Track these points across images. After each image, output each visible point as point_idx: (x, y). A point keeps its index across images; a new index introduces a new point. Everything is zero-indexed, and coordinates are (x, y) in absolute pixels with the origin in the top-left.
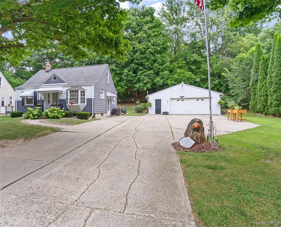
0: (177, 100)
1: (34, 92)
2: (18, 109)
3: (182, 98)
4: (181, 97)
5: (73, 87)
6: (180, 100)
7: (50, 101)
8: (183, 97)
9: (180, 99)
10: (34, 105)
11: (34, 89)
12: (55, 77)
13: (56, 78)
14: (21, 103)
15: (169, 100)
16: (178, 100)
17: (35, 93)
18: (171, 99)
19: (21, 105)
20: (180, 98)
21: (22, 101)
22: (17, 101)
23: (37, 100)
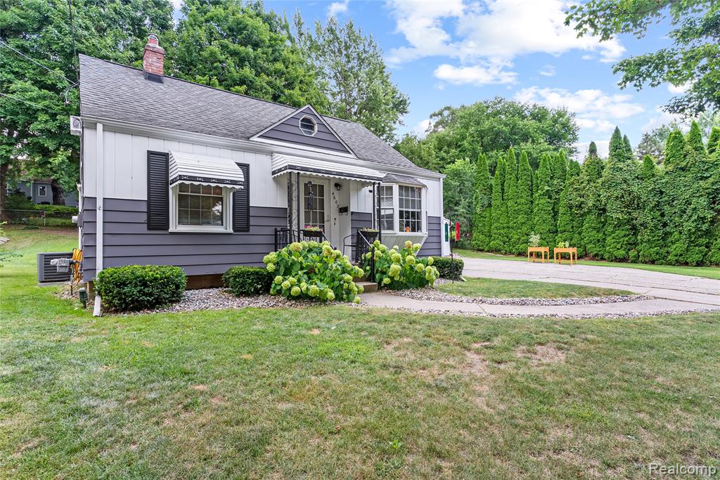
10: (235, 229)
11: (233, 148)
21: (145, 204)
22: (104, 198)
23: (248, 207)
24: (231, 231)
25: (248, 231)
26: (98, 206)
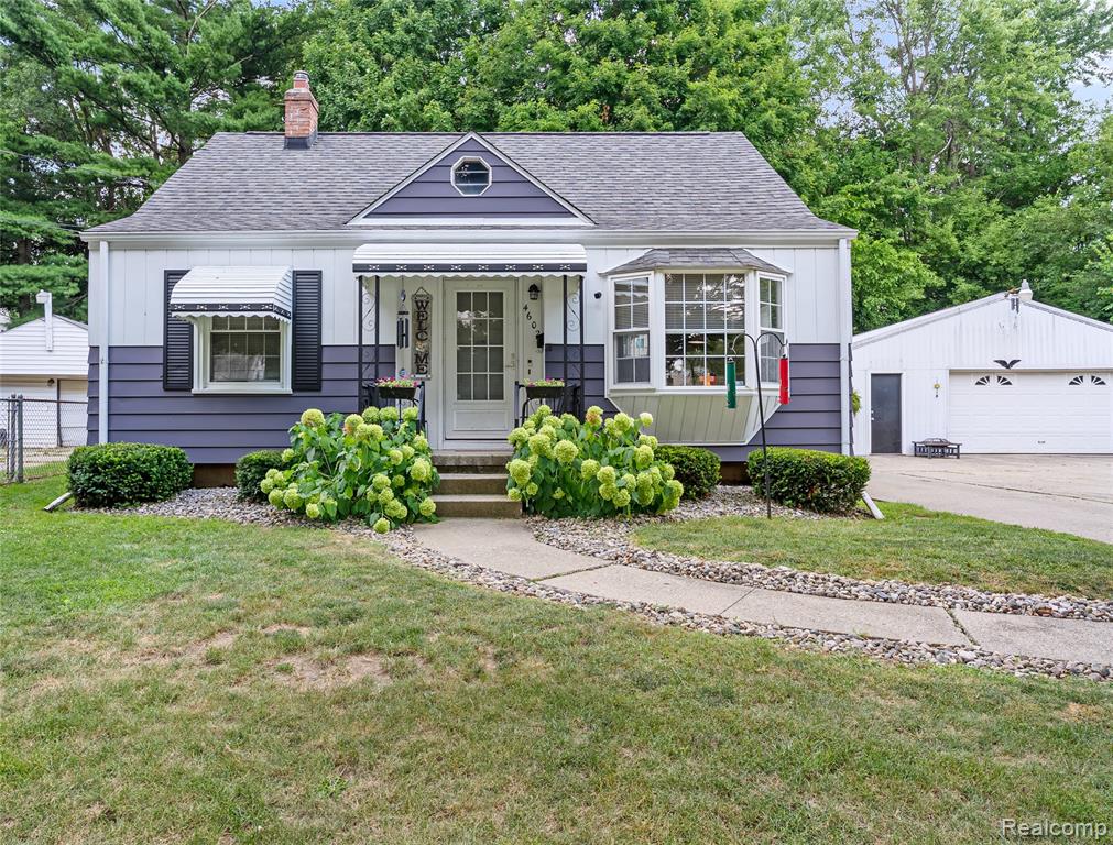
0: (978, 379)
1: (296, 274)
2: (120, 423)
3: (1007, 370)
4: (1003, 363)
5: (677, 246)
6: (993, 379)
7: (427, 355)
8: (1014, 362)
9: (993, 372)
10: (295, 387)
11: (294, 246)
12: (478, 165)
13: (484, 178)
14: (158, 373)
15: (943, 377)
16: (984, 378)
17: (307, 285)
18: (953, 373)
19: (158, 389)
20: (999, 367)
21: (161, 351)
22: (110, 347)
23: (321, 347)
24: (288, 389)
25: (319, 390)
26: (101, 357)
